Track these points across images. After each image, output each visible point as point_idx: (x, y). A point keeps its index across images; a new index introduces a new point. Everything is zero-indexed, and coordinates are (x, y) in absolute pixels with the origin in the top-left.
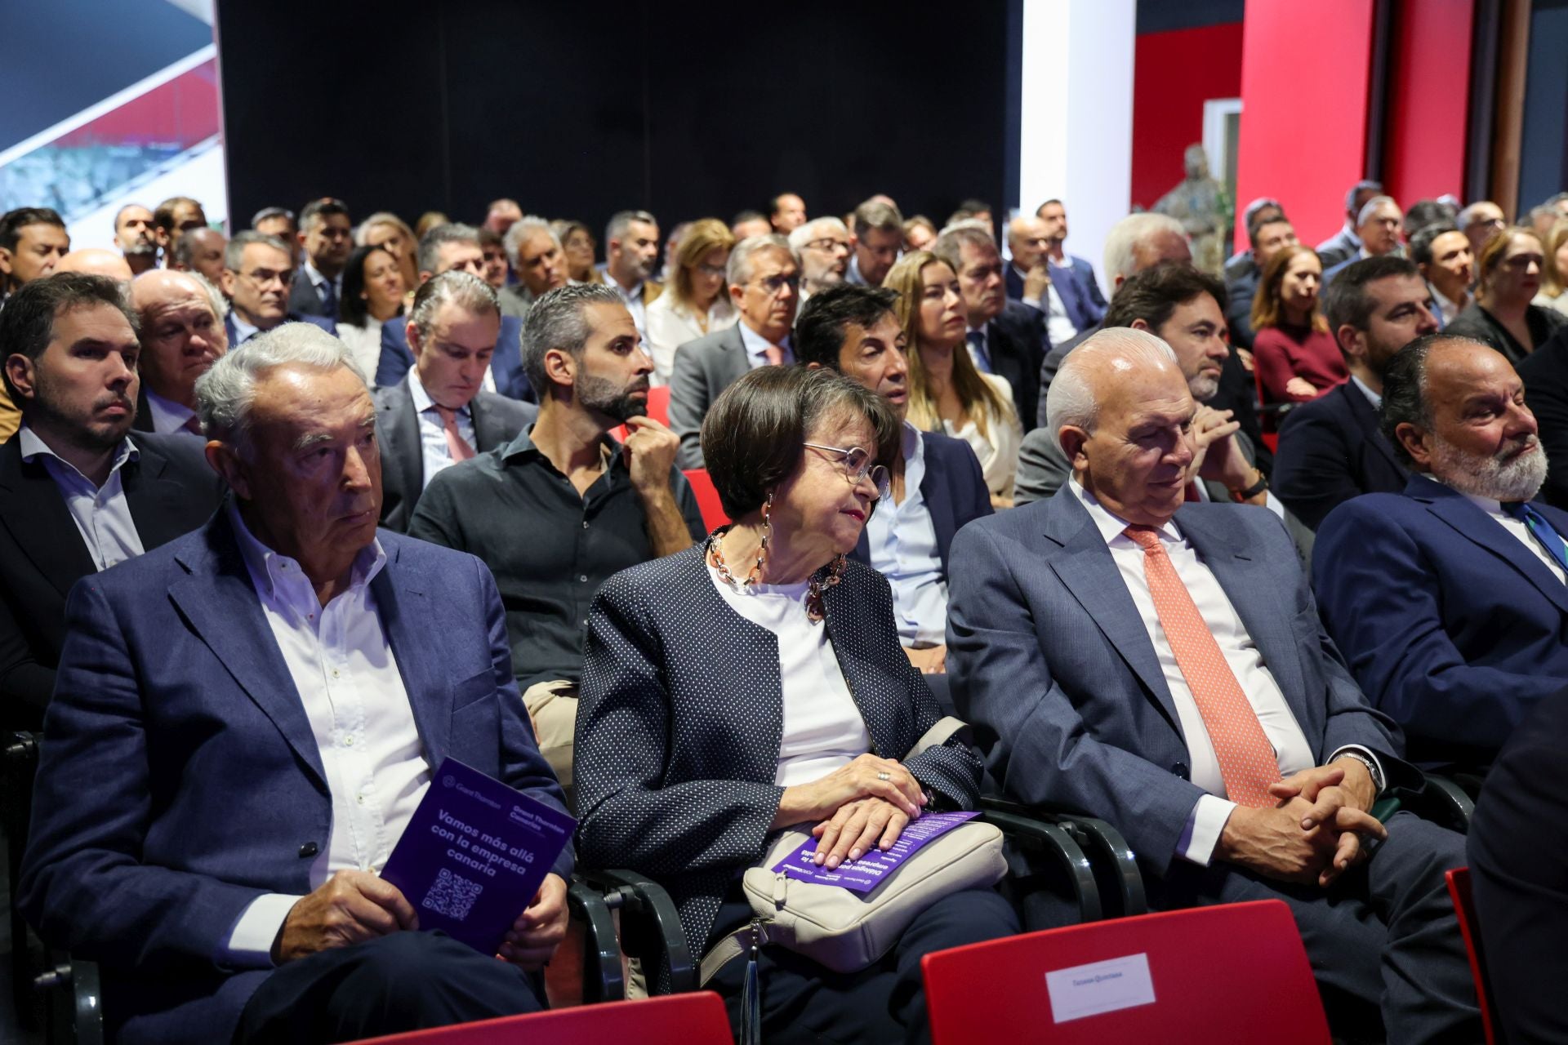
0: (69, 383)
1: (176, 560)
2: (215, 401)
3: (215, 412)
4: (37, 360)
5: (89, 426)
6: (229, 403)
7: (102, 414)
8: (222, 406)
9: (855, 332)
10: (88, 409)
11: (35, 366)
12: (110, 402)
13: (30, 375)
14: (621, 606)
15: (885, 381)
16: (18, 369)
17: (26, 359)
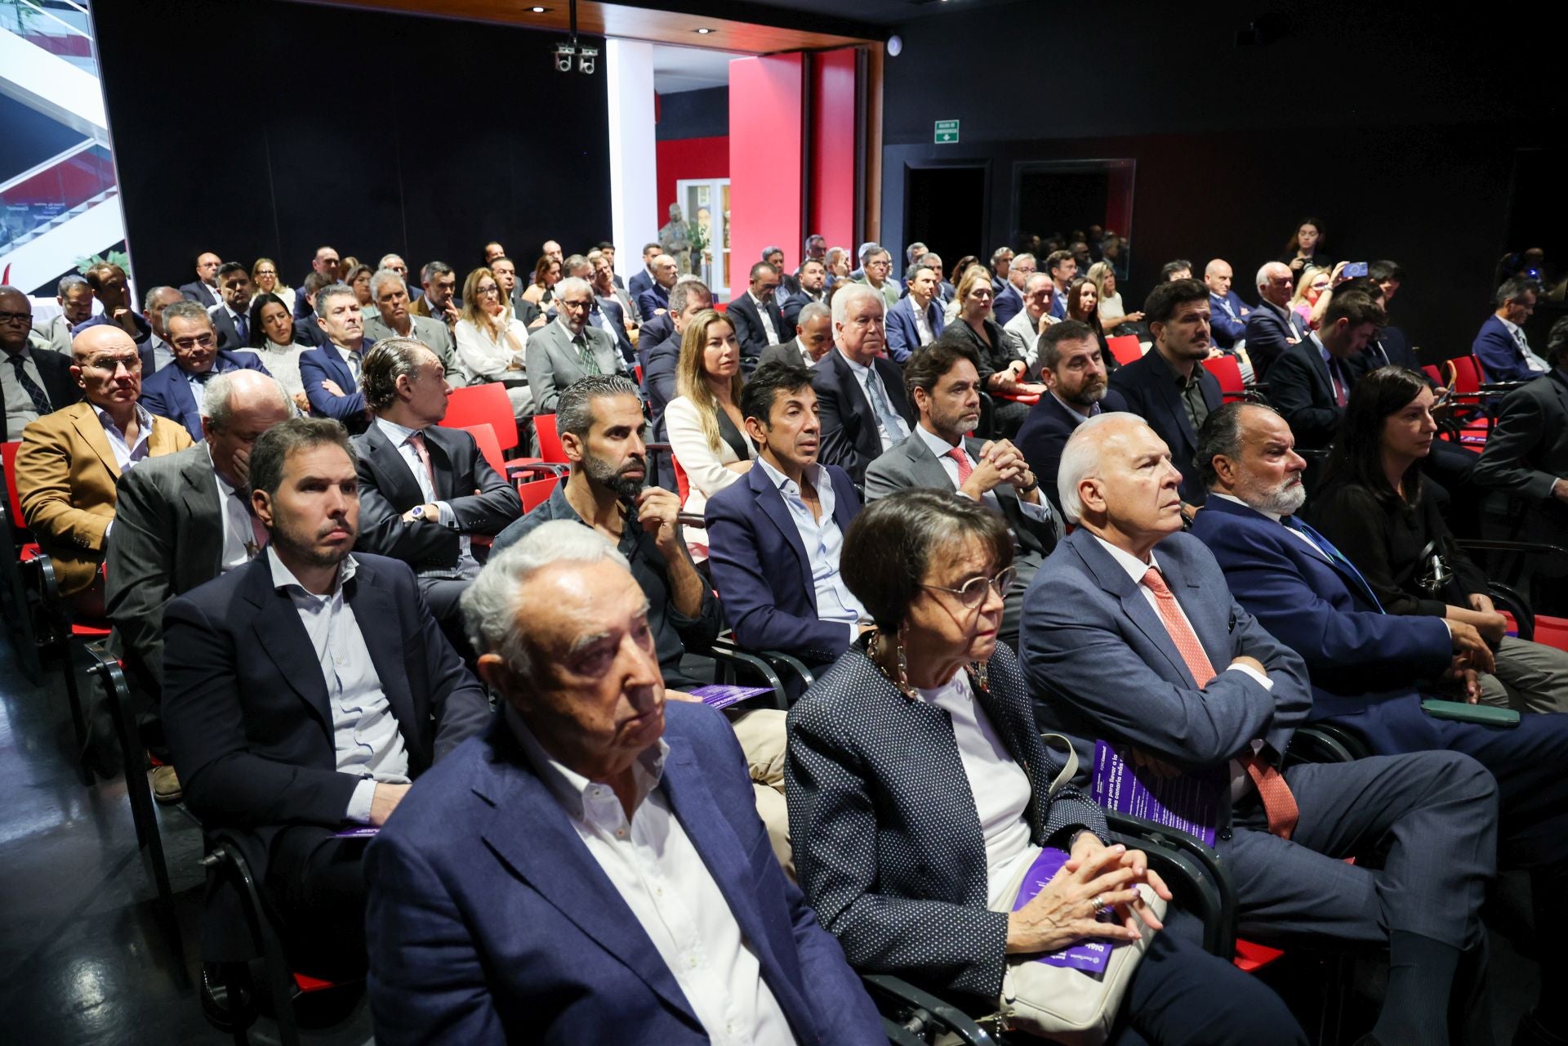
0: (296, 515)
1: (474, 792)
2: (482, 614)
3: (483, 625)
4: (273, 495)
5: (315, 550)
6: (496, 613)
7: (324, 540)
8: (489, 618)
9: (783, 396)
10: (313, 537)
11: (272, 500)
12: (330, 530)
13: (269, 507)
14: (819, 732)
15: (802, 433)
16: (261, 502)
17: (265, 494)
